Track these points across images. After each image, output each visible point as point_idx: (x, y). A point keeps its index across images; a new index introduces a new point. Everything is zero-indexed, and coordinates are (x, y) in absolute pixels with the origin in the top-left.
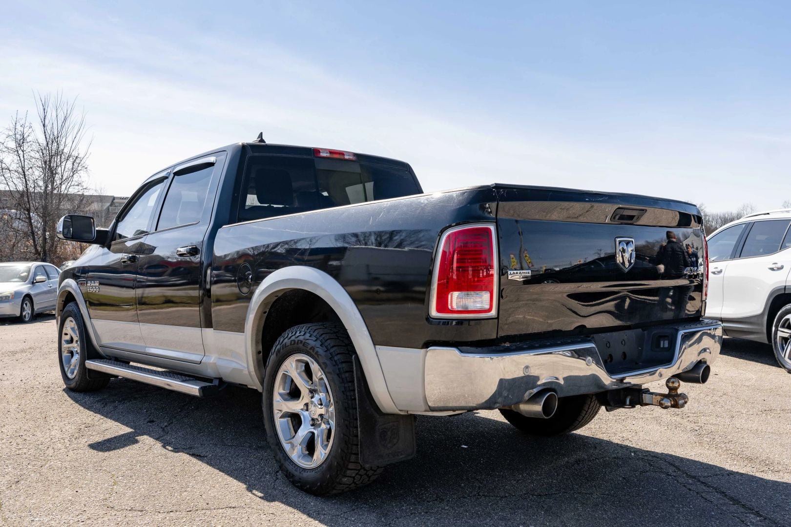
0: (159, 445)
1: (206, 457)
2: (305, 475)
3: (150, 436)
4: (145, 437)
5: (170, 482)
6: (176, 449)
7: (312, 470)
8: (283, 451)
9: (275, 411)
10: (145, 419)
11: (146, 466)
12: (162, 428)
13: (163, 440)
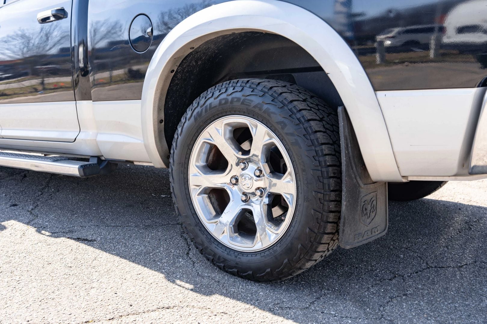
0: (32, 230)
1: (95, 240)
2: (244, 259)
3: (19, 221)
4: (12, 222)
5: (66, 277)
6: (55, 233)
7: (255, 253)
8: (205, 232)
9: (192, 187)
10: (6, 203)
11: (27, 257)
12: (28, 211)
13: (35, 223)
